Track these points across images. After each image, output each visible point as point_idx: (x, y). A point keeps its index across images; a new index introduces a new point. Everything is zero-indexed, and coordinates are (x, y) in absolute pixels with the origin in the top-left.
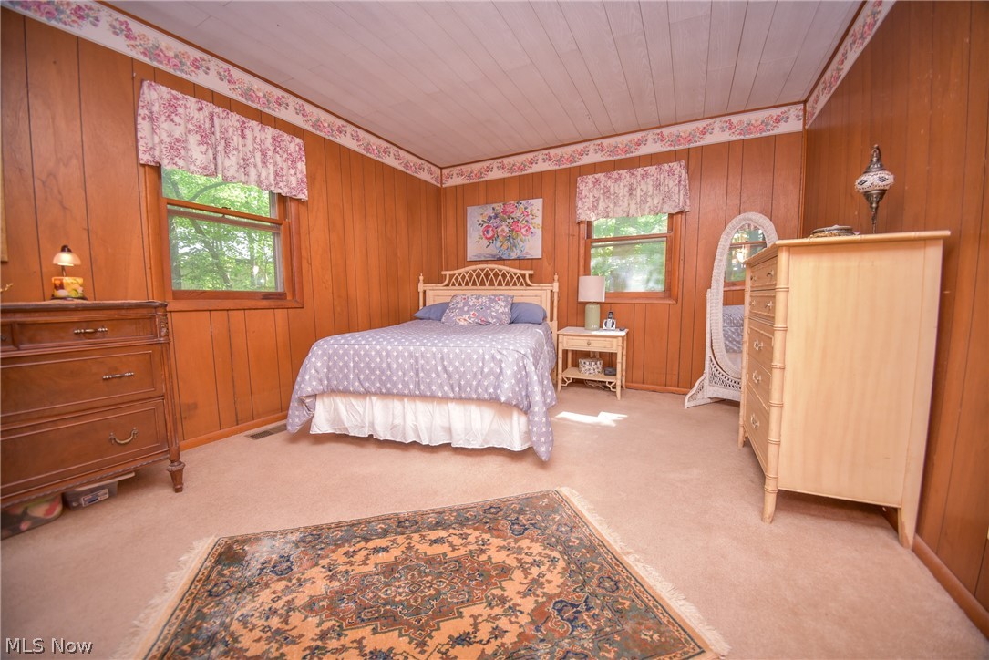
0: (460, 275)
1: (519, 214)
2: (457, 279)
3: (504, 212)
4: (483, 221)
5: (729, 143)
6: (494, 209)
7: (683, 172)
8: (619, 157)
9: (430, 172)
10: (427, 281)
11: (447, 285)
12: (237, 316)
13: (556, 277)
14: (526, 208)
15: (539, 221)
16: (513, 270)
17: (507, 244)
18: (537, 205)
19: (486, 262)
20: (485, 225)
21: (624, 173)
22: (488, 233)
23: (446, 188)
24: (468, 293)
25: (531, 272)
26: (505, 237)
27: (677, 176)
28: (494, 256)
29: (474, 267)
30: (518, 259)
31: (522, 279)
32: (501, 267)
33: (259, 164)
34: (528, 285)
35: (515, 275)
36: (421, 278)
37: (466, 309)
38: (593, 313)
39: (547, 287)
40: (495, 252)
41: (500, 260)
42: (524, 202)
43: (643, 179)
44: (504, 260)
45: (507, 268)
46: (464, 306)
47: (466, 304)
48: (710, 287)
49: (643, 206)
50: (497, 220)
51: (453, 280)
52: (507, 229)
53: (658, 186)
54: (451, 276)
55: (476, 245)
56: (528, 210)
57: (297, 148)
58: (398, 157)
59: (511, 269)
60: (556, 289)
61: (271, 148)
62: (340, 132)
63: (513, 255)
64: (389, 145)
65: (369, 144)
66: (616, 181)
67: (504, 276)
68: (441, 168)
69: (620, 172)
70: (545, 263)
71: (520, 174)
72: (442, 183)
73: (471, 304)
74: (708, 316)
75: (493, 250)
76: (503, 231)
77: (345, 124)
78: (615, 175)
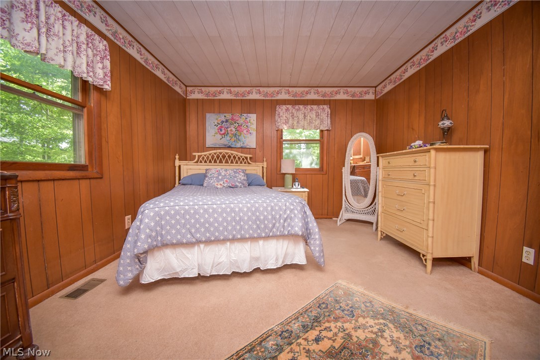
0: (205, 156)
1: (242, 122)
2: (203, 158)
3: (232, 119)
4: (218, 123)
5: (347, 100)
6: (225, 117)
7: (329, 110)
8: (297, 98)
9: (180, 87)
10: (180, 159)
11: (197, 162)
12: (47, 187)
13: (265, 159)
14: (246, 119)
15: (254, 126)
16: (240, 154)
17: (234, 139)
18: (253, 117)
19: (220, 148)
20: (219, 126)
21: (301, 107)
22: (221, 130)
23: (189, 99)
24: (219, 168)
25: (251, 156)
26: (233, 134)
27: (326, 112)
28: (225, 145)
29: (215, 151)
30: (242, 148)
31: (245, 160)
32: (232, 152)
33: (75, 53)
34: (249, 163)
35: (242, 157)
36: (177, 157)
37: (220, 177)
38: (289, 179)
39: (260, 165)
40: (226, 143)
41: (230, 147)
42: (245, 115)
43: (311, 111)
44: (232, 148)
45: (237, 153)
46: (219, 176)
47: (220, 174)
48: (344, 166)
49: (311, 125)
50: (227, 123)
51: (201, 159)
52: (234, 130)
53: (317, 115)
54: (199, 157)
55: (212, 137)
56: (248, 120)
57: (104, 48)
58: (163, 73)
59: (239, 154)
60: (265, 166)
61: (85, 42)
62: (130, 45)
63: (239, 145)
64: (159, 63)
65: (147, 59)
66: (298, 110)
67: (234, 157)
68: (186, 86)
69: (299, 106)
70: (258, 151)
71: (242, 98)
72: (186, 96)
73: (223, 174)
74: (343, 180)
75: (226, 141)
76: (231, 130)
77: (133, 40)
78: (297, 107)
